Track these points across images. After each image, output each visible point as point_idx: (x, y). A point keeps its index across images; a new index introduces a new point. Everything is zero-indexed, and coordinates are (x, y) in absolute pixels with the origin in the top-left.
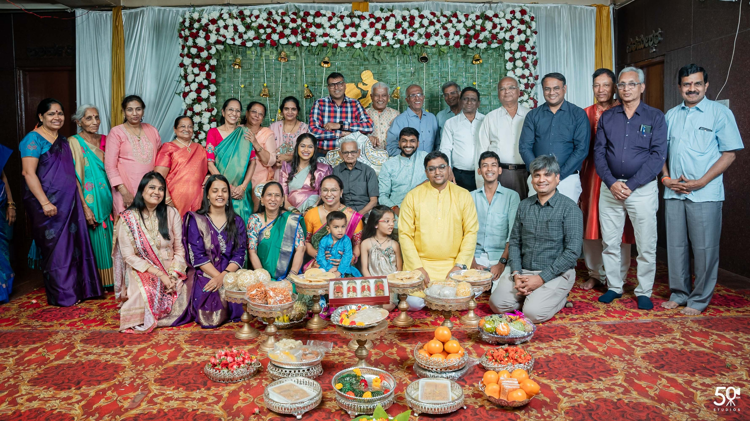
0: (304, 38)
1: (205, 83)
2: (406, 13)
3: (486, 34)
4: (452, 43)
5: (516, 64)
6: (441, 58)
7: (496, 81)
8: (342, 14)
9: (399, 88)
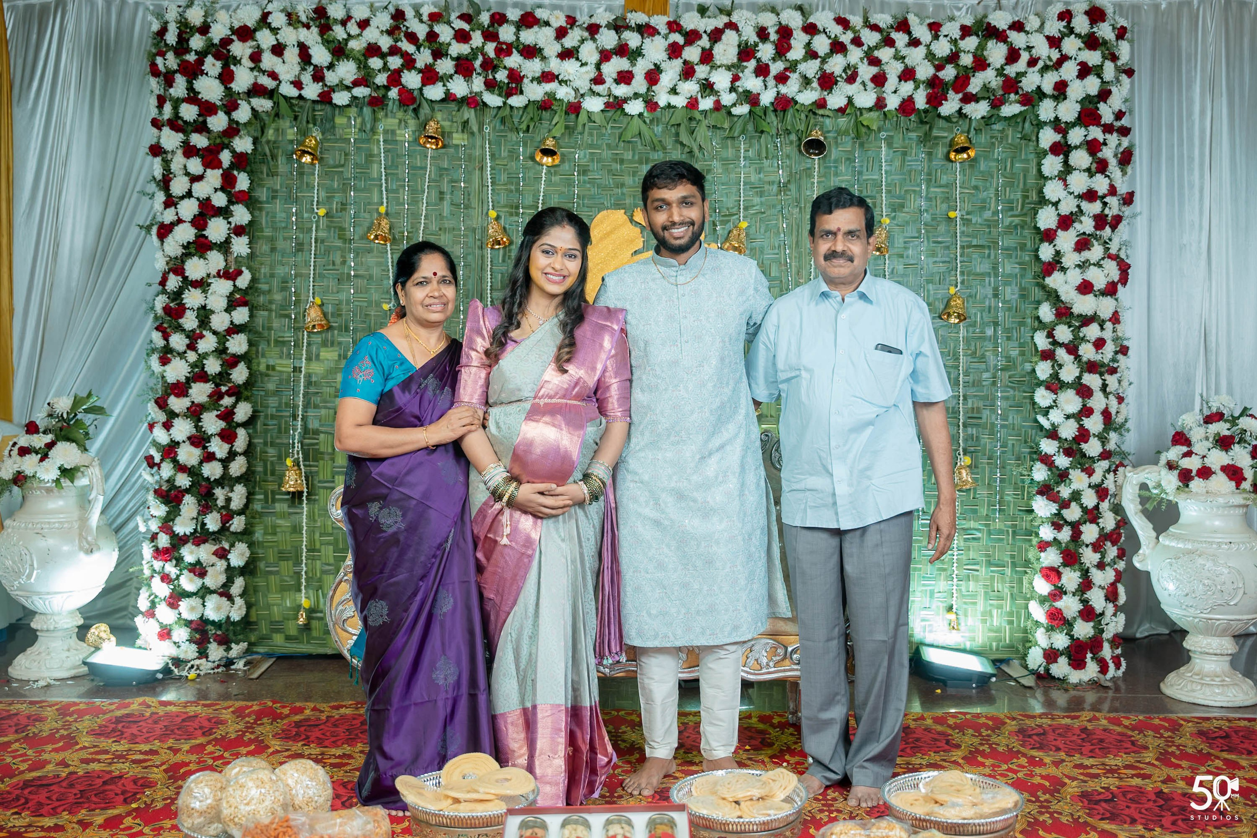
0: (490, 85)
1: (220, 200)
2: (769, 21)
3: (988, 77)
4: (893, 103)
5: (1072, 162)
6: (862, 145)
7: (1012, 209)
8: (593, 21)
9: (744, 225)
